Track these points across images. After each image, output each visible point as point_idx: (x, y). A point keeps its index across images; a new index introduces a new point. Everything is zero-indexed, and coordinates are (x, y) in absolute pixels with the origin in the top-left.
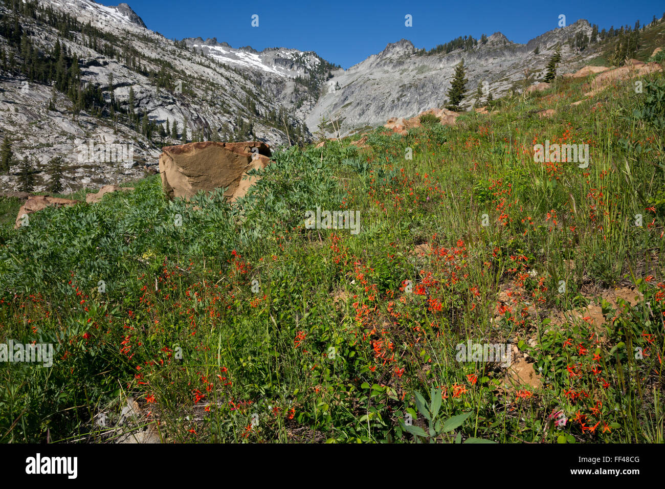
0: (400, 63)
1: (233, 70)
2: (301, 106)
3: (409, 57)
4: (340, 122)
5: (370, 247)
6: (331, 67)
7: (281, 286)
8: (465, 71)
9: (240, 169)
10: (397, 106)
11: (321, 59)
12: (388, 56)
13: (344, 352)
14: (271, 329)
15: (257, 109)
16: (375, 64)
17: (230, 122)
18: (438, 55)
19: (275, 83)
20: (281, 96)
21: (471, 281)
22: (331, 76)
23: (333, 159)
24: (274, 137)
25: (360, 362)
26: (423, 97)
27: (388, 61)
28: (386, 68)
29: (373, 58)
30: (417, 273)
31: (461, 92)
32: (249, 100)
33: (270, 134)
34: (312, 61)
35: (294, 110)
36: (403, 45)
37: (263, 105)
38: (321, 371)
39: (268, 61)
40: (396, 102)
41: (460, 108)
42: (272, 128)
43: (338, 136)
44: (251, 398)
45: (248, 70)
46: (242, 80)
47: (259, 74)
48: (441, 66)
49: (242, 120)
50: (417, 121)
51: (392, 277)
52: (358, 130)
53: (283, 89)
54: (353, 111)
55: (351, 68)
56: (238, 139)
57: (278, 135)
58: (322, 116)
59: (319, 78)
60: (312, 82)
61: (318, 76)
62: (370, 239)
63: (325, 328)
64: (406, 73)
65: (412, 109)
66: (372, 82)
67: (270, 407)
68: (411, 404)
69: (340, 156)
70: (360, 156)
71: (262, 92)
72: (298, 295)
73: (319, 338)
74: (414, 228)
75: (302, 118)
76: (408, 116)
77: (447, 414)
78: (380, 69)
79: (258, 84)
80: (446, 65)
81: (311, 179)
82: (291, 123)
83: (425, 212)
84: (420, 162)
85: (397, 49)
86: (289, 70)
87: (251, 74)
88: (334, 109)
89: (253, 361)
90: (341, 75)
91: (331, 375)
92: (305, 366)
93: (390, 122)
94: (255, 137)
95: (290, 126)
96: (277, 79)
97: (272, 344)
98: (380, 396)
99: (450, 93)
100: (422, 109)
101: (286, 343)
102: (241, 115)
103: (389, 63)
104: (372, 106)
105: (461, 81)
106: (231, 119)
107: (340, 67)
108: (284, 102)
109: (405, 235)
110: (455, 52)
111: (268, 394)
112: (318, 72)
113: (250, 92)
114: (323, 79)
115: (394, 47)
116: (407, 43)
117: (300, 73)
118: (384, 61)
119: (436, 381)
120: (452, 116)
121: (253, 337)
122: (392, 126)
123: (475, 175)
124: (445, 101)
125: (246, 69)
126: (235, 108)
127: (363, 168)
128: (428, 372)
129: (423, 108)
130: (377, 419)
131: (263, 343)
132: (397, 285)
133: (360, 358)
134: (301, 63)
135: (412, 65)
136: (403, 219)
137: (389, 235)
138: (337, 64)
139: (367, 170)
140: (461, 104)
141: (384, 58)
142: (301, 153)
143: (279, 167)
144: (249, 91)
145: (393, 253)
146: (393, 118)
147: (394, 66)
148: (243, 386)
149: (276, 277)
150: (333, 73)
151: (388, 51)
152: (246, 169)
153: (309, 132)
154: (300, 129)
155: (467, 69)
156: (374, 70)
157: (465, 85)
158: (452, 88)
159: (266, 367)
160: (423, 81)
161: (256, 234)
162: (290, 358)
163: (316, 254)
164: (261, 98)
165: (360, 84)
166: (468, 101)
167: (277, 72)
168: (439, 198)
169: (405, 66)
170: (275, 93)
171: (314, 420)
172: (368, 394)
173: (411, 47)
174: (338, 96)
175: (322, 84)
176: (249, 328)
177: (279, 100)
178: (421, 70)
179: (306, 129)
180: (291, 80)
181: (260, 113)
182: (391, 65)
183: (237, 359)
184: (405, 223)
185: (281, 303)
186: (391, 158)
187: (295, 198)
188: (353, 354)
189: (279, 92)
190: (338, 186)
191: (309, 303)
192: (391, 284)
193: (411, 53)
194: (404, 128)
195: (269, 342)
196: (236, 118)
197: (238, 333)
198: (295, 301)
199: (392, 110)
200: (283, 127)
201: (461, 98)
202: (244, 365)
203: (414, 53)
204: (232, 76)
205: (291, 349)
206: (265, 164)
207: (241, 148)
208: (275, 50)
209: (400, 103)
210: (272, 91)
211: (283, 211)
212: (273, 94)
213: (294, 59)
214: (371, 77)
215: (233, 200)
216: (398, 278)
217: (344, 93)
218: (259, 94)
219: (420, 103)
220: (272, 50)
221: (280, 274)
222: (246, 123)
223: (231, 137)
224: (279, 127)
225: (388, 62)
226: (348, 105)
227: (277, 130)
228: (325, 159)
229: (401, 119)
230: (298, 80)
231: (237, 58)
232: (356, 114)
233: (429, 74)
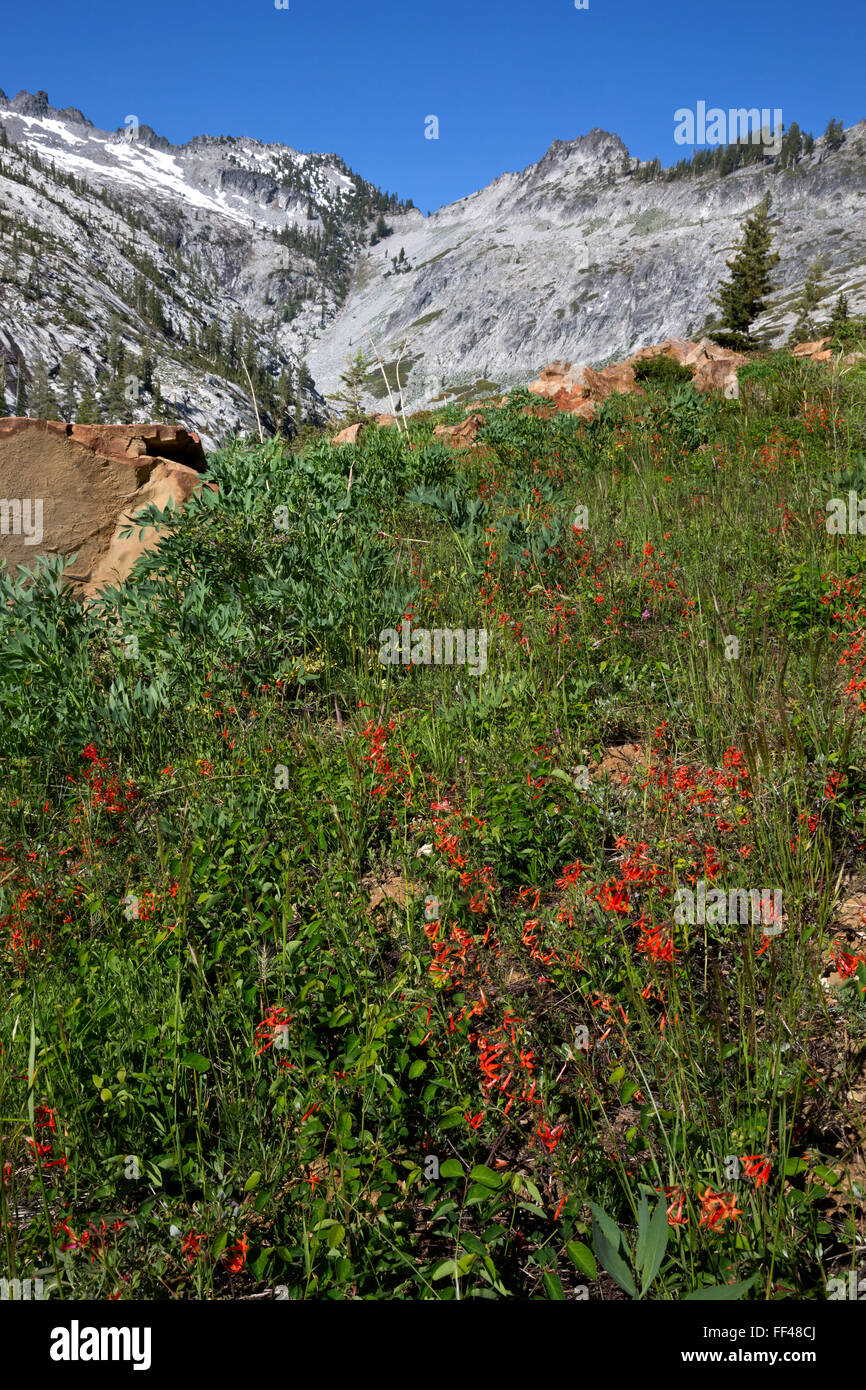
0: (585, 200)
1: (97, 196)
2: (294, 316)
3: (612, 183)
4: (406, 365)
5: (479, 747)
6: (385, 204)
7: (221, 854)
8: (773, 230)
9: (114, 503)
10: (569, 327)
11: (356, 179)
12: (552, 178)
13: (394, 1060)
14: (187, 986)
15: (167, 316)
16: (514, 200)
17: (86, 351)
18: (695, 182)
19: (221, 242)
20: (237, 283)
21: (759, 863)
22: (385, 232)
23: (383, 480)
24: (215, 401)
25: (440, 1092)
26: (645, 303)
27: (551, 194)
28: (544, 214)
29: (507, 183)
30: (609, 831)
31: (758, 292)
32: (142, 289)
33: (201, 391)
34: (331, 184)
35: (273, 326)
36: (595, 146)
37: (185, 306)
38: (325, 1120)
39: (202, 175)
40: (568, 314)
41: (750, 339)
42: (208, 376)
43: (398, 408)
44: (120, 1195)
45: (143, 199)
46: (124, 228)
47: (174, 214)
48: (705, 213)
49: (122, 346)
50: (627, 374)
51: (538, 840)
52: (456, 391)
53: (245, 263)
54: (444, 337)
55: (443, 211)
56: (108, 401)
57: (225, 395)
58: (355, 348)
59: (349, 234)
60: (330, 247)
61: (347, 228)
62: (479, 722)
63: (343, 988)
64: (599, 232)
65: (612, 338)
66: (502, 253)
67: (174, 1230)
68: (582, 1228)
69: (402, 475)
70: (460, 474)
71: (183, 269)
72: (268, 885)
73: (324, 1015)
74: (605, 697)
75: (297, 349)
76: (602, 357)
77: (683, 1266)
78: (526, 217)
79: (172, 243)
80: (719, 211)
81: (318, 541)
82: (266, 363)
83: (637, 651)
84: (627, 501)
85: (580, 158)
86: (263, 206)
87: (151, 212)
88: (389, 328)
89: (131, 1082)
90: (412, 228)
91: (355, 1132)
92: (282, 1101)
93: (550, 374)
94: (160, 400)
95: (262, 373)
96: (227, 232)
97: (190, 1035)
98: (492, 1202)
99: (724, 294)
100: (641, 338)
101: (230, 1027)
102: (120, 332)
103: (554, 200)
104: (500, 323)
105: (759, 261)
106: (88, 342)
107: (410, 205)
108: (247, 302)
109: (579, 717)
110: (746, 173)
111: (172, 1184)
112: (346, 219)
113: (145, 265)
114: (362, 240)
115: (569, 151)
116: (607, 143)
117: (296, 216)
118: (537, 195)
119: (653, 1156)
120: (726, 364)
121: (135, 1011)
122: (554, 387)
123: (784, 548)
124: (710, 318)
125: (136, 196)
126: (100, 311)
127: (465, 516)
128: (631, 1133)
129: (646, 335)
130: (484, 1274)
131: (163, 1028)
132: (550, 865)
133: (440, 1081)
134: (300, 187)
135: (620, 208)
136: (575, 666)
137: (534, 715)
138: (403, 198)
139: (478, 520)
140: (755, 327)
141: (541, 183)
142: (291, 463)
143: (227, 503)
144: (144, 263)
145: (541, 771)
146: (557, 363)
147: (569, 210)
148: (97, 1159)
149: (210, 826)
150: (390, 221)
151: (553, 163)
152: (130, 501)
153: (314, 392)
154: (289, 382)
155: (778, 223)
156: (510, 220)
157: (771, 273)
158: (731, 281)
159: (167, 1101)
160: (648, 256)
161: (153, 693)
162: (239, 1075)
163: (325, 761)
164: (180, 284)
165: (469, 258)
166: (775, 319)
167: (227, 211)
168: (678, 610)
169: (600, 212)
170: (220, 272)
171: (301, 1271)
172: (459, 1195)
173: (619, 153)
174: (402, 290)
175: (357, 254)
176: (125, 982)
177: (231, 295)
178: (645, 223)
179: (308, 383)
180: (268, 236)
181: (175, 328)
182: (560, 208)
183: (85, 1075)
184: (579, 683)
185: (220, 906)
186: (547, 488)
187: (271, 597)
188: (418, 1069)
189: (232, 270)
190: (394, 562)
191: (300, 909)
192: (534, 861)
193: (618, 171)
194: (587, 395)
195: (181, 1026)
196: (105, 341)
197: (93, 998)
198: (261, 900)
199: (556, 338)
200: (242, 373)
201: (755, 309)
202: (105, 1095)
203: (627, 172)
204: (95, 212)
205: (243, 1046)
206: (188, 493)
207: (116, 440)
208: (223, 142)
209: (580, 318)
210: (212, 266)
211: (234, 631)
212: (215, 274)
213: (280, 175)
214: (500, 239)
215: (89, 590)
216: (553, 842)
217: (419, 282)
218: (172, 273)
219: (638, 321)
220: (215, 143)
221: (221, 820)
222: (133, 355)
223: (88, 395)
224: (231, 373)
225: (550, 196)
226: (429, 318)
227: (223, 381)
228: (359, 480)
229: (580, 366)
230: (289, 238)
231: (109, 160)
232: (452, 346)
233: (664, 237)
